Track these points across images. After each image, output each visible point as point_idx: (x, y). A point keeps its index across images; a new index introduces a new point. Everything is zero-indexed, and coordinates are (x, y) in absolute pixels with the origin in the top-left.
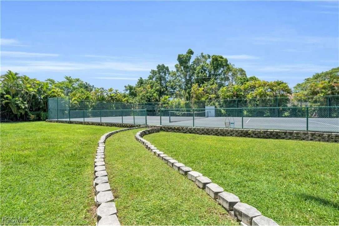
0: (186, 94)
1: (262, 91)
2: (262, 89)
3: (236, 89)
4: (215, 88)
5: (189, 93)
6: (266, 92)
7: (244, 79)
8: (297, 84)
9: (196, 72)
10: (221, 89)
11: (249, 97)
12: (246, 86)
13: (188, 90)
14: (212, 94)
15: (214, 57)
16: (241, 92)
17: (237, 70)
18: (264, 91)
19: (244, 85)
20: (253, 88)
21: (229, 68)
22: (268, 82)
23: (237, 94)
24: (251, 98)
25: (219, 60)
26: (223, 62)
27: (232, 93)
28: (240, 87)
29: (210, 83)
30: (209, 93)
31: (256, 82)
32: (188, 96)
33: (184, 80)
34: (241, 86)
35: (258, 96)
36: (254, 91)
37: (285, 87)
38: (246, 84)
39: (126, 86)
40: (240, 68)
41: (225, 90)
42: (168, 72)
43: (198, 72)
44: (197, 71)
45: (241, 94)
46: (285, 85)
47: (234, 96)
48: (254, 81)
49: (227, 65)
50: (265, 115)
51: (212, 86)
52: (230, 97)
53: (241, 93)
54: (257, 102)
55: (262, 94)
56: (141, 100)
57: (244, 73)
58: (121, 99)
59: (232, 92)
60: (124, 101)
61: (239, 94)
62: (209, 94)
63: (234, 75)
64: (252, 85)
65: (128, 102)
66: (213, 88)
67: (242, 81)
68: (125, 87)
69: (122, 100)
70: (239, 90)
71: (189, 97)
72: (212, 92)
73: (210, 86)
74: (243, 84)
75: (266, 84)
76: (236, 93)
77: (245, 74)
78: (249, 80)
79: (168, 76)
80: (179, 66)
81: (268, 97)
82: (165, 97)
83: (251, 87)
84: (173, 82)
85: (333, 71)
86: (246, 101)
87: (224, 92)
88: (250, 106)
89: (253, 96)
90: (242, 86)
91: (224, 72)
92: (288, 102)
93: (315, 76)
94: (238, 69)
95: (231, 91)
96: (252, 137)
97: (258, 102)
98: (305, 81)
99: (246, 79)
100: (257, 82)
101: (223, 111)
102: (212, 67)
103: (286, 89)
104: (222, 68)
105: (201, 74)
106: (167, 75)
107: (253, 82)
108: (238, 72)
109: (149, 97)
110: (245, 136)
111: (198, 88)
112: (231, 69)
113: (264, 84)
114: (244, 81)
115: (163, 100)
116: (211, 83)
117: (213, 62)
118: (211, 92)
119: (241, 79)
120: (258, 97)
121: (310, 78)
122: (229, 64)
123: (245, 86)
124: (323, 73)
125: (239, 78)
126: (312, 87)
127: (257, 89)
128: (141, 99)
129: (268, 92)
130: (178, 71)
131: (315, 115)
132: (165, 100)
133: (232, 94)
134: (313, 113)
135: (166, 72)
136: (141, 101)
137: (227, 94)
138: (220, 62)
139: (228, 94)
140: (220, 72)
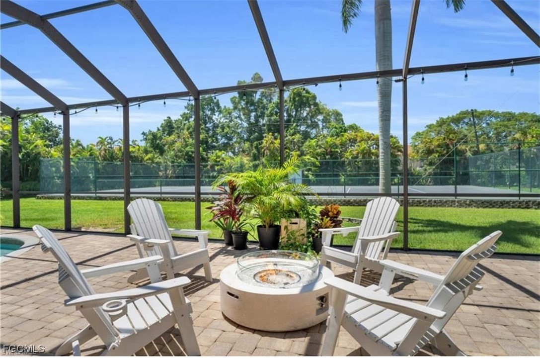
0: (253, 150)
1: (365, 147)
2: (365, 146)
3: (329, 144)
4: (298, 141)
5: (256, 147)
6: (370, 150)
7: (341, 128)
8: (415, 133)
9: (267, 112)
10: (307, 143)
11: (348, 156)
12: (344, 139)
13: (256, 143)
14: (293, 150)
15: (295, 90)
16: (336, 148)
17: (330, 112)
18: (368, 148)
19: (340, 138)
20: (353, 141)
21: (318, 109)
22: (373, 135)
23: (332, 151)
24: (350, 158)
25: (304, 96)
26: (310, 99)
27: (324, 150)
28: (334, 141)
29: (290, 132)
30: (289, 148)
31: (356, 133)
32: (256, 152)
33: (245, 125)
34: (336, 138)
35: (359, 155)
36: (354, 147)
37: (394, 143)
38: (343, 135)
39: (145, 132)
40: (334, 109)
41: (314, 144)
42: (218, 109)
43: (270, 113)
44: (269, 111)
45: (337, 152)
46: (395, 140)
47: (327, 154)
48: (355, 132)
49: (316, 105)
50: (369, 183)
51: (293, 137)
52: (320, 155)
53: (336, 150)
54: (358, 162)
55: (365, 151)
56: (175, 158)
57: (340, 117)
58: (142, 157)
59: (324, 148)
60: (147, 160)
61: (334, 151)
62: (289, 150)
63: (325, 120)
64: (352, 138)
65: (153, 162)
66: (295, 140)
67: (338, 131)
68: (144, 134)
69: (142, 159)
70: (333, 146)
71: (257, 155)
72: (294, 146)
73: (290, 137)
74: (339, 136)
75: (371, 137)
76: (330, 150)
77: (342, 120)
78: (348, 130)
79: (218, 116)
80: (237, 100)
81: (373, 157)
82: (216, 154)
83: (350, 140)
84: (228, 127)
85: (461, 116)
86: (344, 162)
87: (312, 148)
88: (349, 169)
89: (353, 155)
90: (338, 139)
91: (310, 114)
92: (398, 164)
93: (440, 123)
94: (332, 110)
95: (323, 146)
96: (354, 205)
97: (360, 163)
98: (427, 128)
99: (344, 128)
100: (359, 134)
101: (311, 177)
102: (292, 106)
103: (396, 145)
104: (308, 107)
105: (275, 116)
106: (217, 114)
107: (353, 133)
108: (332, 115)
109: (190, 153)
110: (347, 205)
111: (273, 140)
112: (321, 111)
113: (368, 137)
114: (341, 132)
115: (215, 158)
116: (292, 131)
117: (294, 98)
118: (292, 147)
119: (336, 128)
120: (360, 157)
121: (433, 124)
122: (319, 102)
123: (342, 140)
124: (448, 118)
125: (333, 125)
126: (427, 143)
127: (358, 144)
128: (176, 156)
129: (373, 148)
130: (235, 108)
131: (430, 182)
132: (217, 158)
133: (324, 152)
134: (428, 180)
135: (214, 109)
136: (176, 161)
137: (317, 151)
138: (304, 99)
139: (319, 151)
140: (305, 114)
